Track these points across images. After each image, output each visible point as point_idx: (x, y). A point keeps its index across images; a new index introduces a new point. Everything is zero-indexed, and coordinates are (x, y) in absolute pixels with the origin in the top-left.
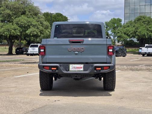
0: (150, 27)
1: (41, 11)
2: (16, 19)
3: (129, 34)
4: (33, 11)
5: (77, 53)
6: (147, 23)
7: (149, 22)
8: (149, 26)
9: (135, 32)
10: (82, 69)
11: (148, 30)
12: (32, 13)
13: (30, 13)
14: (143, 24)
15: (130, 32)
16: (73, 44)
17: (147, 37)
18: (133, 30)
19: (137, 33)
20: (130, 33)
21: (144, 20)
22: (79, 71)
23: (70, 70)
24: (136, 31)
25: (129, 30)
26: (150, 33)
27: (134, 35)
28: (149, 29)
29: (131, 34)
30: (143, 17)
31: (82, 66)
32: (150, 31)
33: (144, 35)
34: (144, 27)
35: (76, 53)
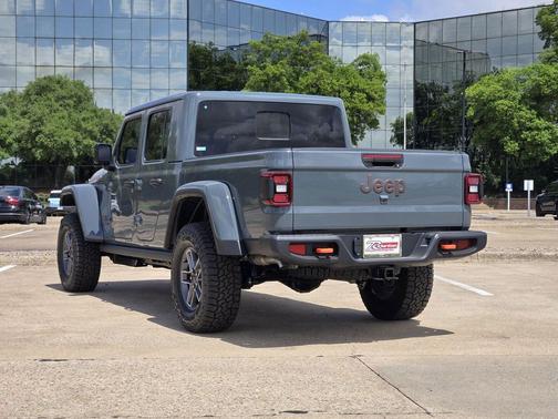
0: (84, 119)
3: (9, 140)
5: (386, 197)
6: (71, 102)
7: (80, 102)
8: (83, 116)
9: (32, 136)
10: (397, 250)
11: (78, 128)
14: (56, 105)
15: (10, 133)
16: (376, 168)
17: (76, 154)
18: (22, 128)
19: (40, 139)
20: (13, 136)
21: (63, 93)
22: (390, 255)
23: (365, 253)
24: (34, 131)
25: (6, 126)
26: (84, 138)
27: (29, 146)
28: (84, 125)
29: (18, 140)
30: (59, 82)
31: (397, 238)
32: (86, 131)
33: (67, 147)
34: (63, 118)
35: (383, 197)
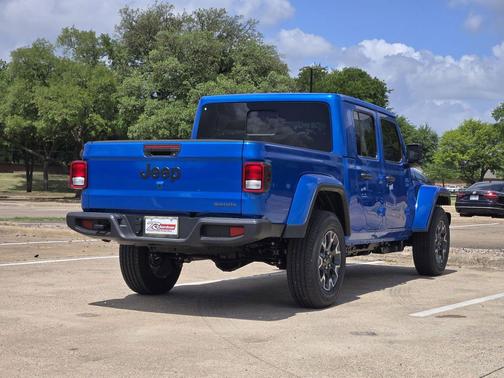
1: (281, 59)
2: (198, 86)
4: (257, 60)
12: (252, 67)
13: (246, 68)
